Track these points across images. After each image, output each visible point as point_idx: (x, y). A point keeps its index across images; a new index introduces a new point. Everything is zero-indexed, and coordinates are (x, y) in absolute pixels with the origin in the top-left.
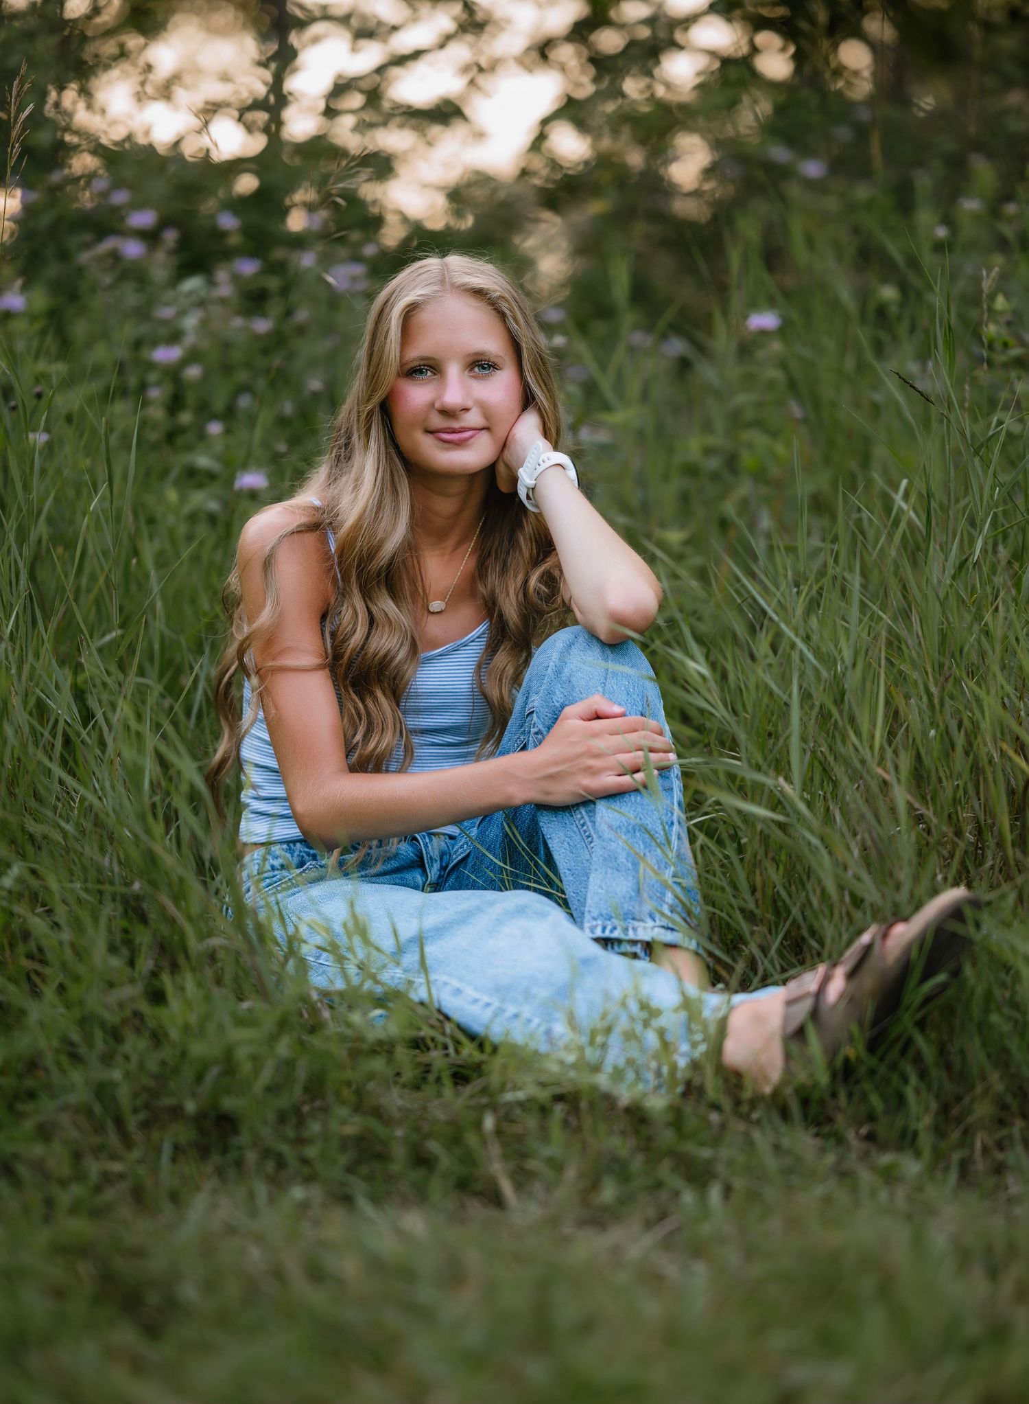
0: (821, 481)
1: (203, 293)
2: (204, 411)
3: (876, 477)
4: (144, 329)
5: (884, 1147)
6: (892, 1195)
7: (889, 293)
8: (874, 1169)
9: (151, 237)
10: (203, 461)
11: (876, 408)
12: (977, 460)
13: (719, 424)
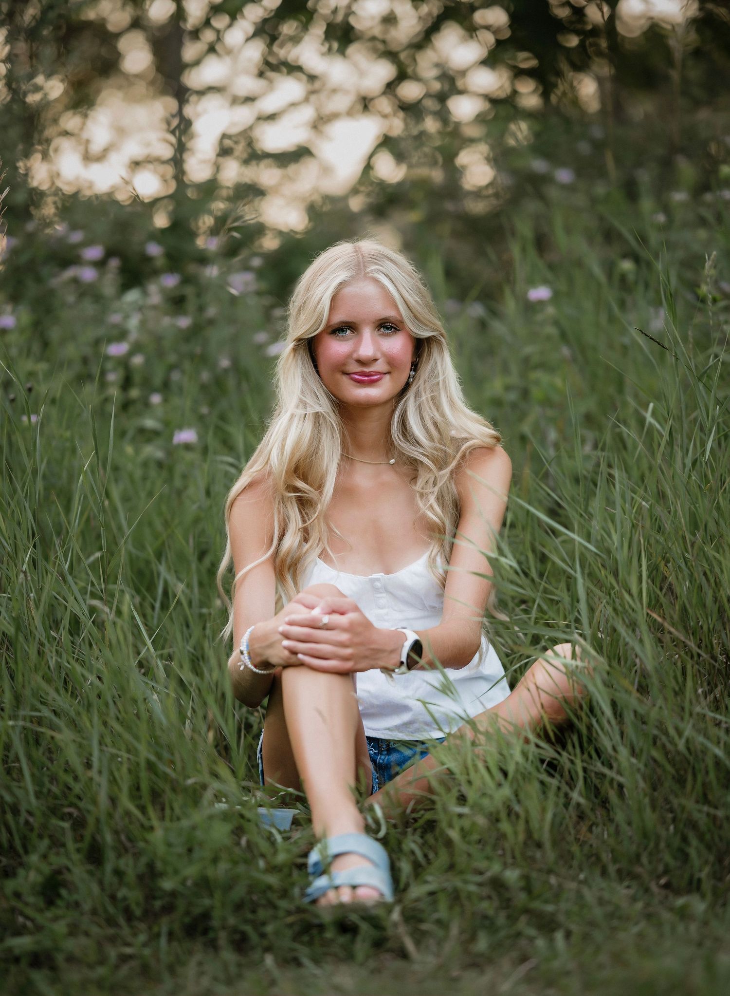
0: (590, 405)
1: (141, 302)
2: (148, 386)
3: (630, 400)
4: (100, 331)
5: (678, 893)
6: (687, 929)
7: (627, 266)
8: (671, 909)
9: (100, 264)
10: (150, 423)
11: (625, 349)
12: (701, 386)
13: (514, 369)
